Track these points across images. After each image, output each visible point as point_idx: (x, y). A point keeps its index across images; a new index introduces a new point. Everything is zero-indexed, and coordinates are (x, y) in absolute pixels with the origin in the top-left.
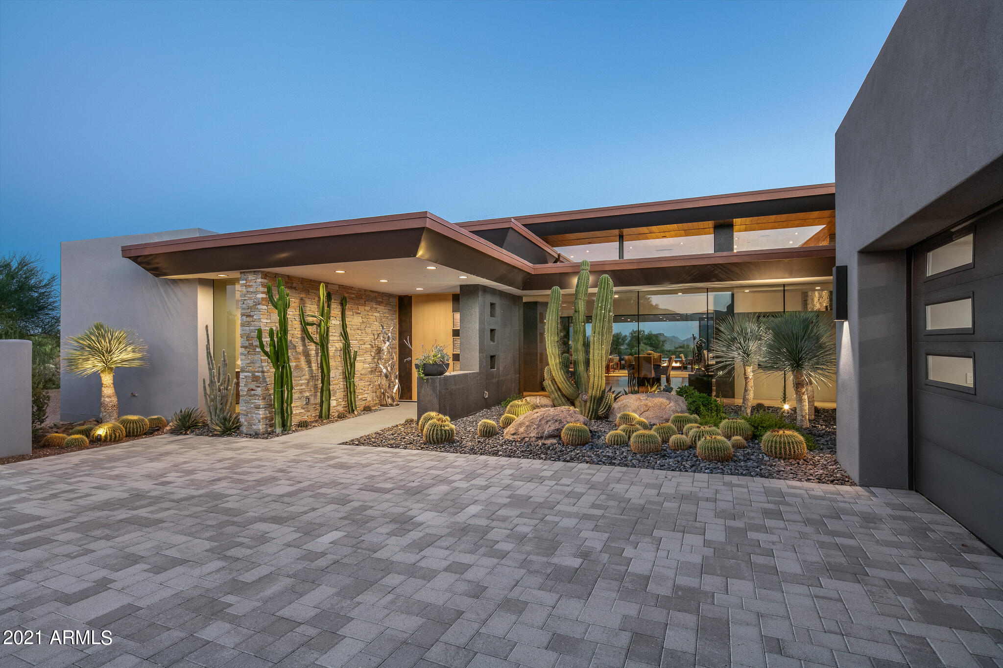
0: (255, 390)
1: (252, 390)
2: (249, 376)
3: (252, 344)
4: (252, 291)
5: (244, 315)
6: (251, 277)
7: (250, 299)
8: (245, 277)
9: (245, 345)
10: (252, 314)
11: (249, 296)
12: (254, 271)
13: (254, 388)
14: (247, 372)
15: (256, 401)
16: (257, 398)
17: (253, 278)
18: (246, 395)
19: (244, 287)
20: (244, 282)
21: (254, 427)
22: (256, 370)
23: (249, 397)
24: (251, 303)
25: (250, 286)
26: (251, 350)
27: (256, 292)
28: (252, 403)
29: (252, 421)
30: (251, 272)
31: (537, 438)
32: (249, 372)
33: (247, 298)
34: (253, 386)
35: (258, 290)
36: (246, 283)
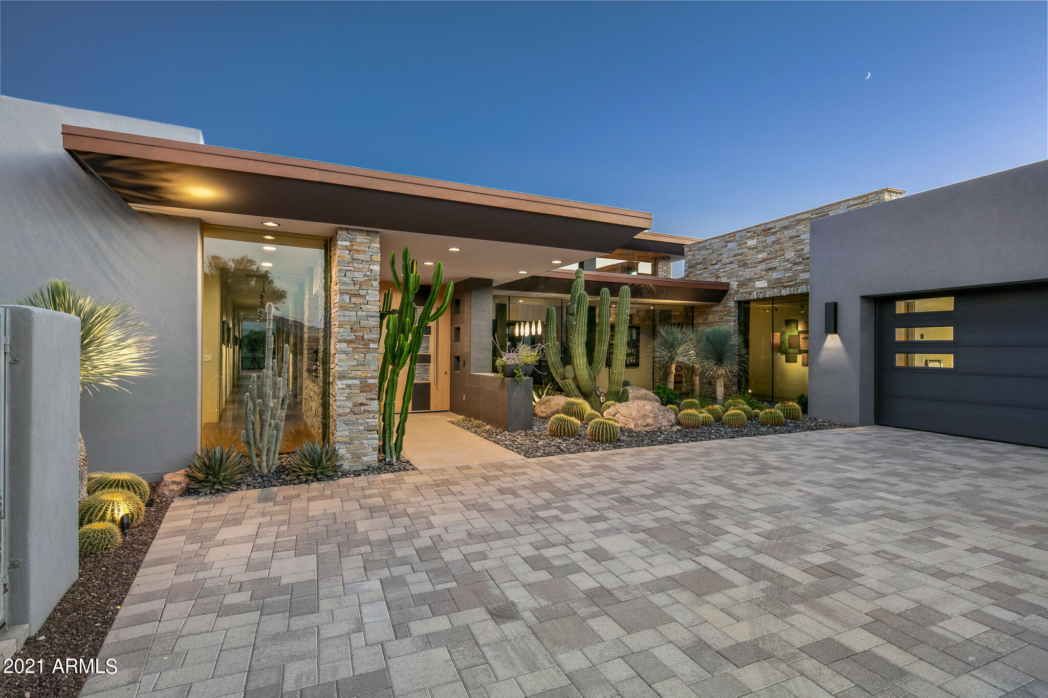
0: (367, 405)
1: (362, 404)
2: (354, 385)
3: (362, 337)
4: (363, 258)
5: (347, 293)
6: (360, 238)
7: (359, 270)
8: (349, 236)
9: (349, 338)
10: (362, 292)
11: (356, 265)
12: (367, 231)
13: (364, 401)
14: (350, 378)
15: (369, 420)
16: (372, 415)
17: (365, 241)
18: (349, 413)
19: (347, 252)
20: (348, 244)
21: (365, 459)
22: (370, 375)
23: (356, 416)
24: (359, 276)
25: (358, 250)
26: (361, 346)
27: (371, 261)
28: (361, 424)
29: (361, 451)
30: (362, 230)
31: (671, 425)
32: (355, 378)
33: (353, 269)
34: (362, 398)
35: (375, 260)
36: (352, 246)
